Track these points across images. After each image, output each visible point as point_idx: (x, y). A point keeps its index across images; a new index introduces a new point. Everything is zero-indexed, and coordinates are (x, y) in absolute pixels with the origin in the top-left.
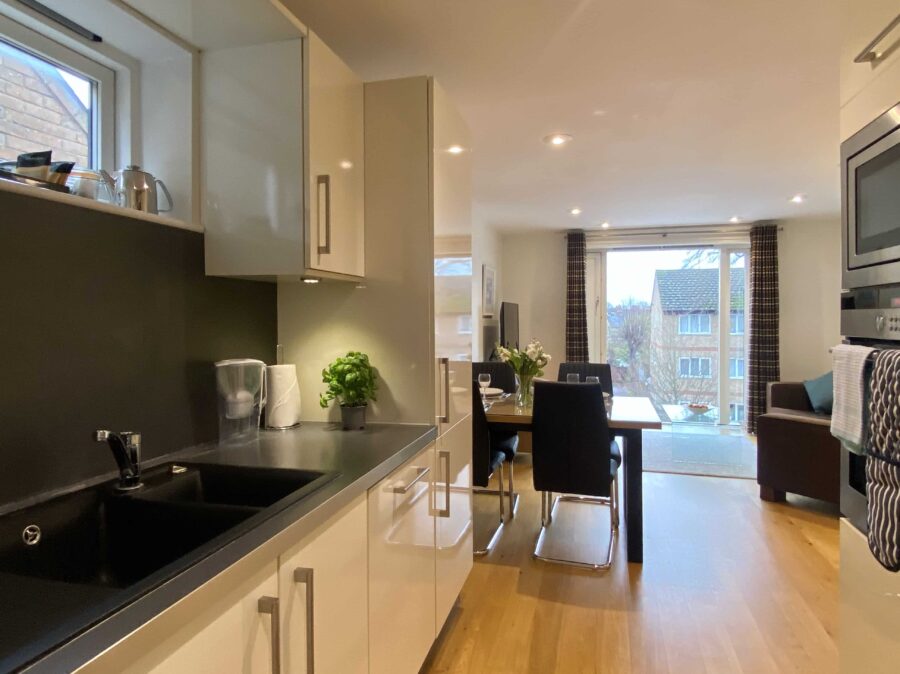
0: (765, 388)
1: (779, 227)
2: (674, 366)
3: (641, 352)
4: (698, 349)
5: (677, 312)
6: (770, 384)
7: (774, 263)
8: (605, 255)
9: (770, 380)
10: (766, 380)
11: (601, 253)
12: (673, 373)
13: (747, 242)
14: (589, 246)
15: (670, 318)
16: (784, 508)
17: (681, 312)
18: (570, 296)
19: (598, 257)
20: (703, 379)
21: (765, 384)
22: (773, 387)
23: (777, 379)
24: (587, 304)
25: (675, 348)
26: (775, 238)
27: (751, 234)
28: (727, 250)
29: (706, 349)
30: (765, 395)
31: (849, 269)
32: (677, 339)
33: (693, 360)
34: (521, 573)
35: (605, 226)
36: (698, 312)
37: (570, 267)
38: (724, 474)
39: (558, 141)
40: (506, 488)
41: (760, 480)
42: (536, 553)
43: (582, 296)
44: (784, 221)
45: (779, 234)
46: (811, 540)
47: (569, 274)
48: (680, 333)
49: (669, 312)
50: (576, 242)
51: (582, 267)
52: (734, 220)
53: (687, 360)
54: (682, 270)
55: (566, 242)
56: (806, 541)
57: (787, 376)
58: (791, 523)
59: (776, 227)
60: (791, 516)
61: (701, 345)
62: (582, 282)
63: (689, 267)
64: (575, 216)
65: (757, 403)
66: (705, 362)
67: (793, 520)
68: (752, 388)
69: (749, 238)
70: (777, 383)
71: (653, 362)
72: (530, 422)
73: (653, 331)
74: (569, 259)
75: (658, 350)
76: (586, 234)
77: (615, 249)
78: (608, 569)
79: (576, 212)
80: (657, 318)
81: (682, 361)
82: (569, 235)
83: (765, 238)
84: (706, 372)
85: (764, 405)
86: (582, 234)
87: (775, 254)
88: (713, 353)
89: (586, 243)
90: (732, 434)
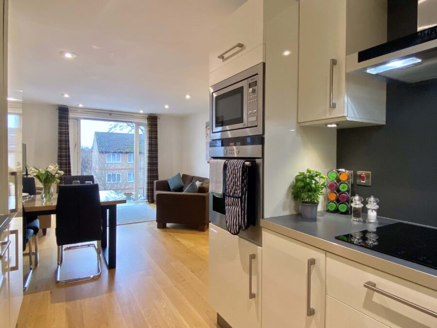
0: (153, 183)
1: (158, 117)
2: (105, 178)
3: (87, 172)
4: (116, 169)
5: (106, 152)
6: (155, 181)
8: (80, 121)
9: (155, 180)
10: (153, 180)
11: (78, 120)
12: (104, 181)
13: (146, 122)
14: (71, 115)
15: (103, 155)
16: (166, 230)
17: (108, 152)
19: (76, 121)
20: (117, 183)
22: (156, 183)
23: (157, 179)
24: (70, 146)
25: (105, 170)
26: (156, 121)
27: (148, 119)
28: (138, 125)
29: (119, 169)
30: (153, 186)
31: (213, 133)
32: (106, 165)
33: (113, 174)
34: (51, 293)
35: (81, 106)
36: (115, 152)
37: (60, 125)
38: (141, 221)
39: (68, 56)
40: (33, 250)
41: (157, 221)
42: (58, 280)
43: (67, 141)
44: (160, 115)
45: (158, 120)
46: (178, 239)
47: (59, 129)
49: (102, 152)
50: (63, 112)
52: (141, 112)
53: (110, 175)
54: (108, 133)
55: (58, 111)
56: (177, 240)
57: (162, 177)
61: (116, 168)
63: (111, 132)
64: (66, 98)
65: (150, 190)
66: (119, 175)
67: (171, 233)
68: (148, 183)
72: (55, 209)
73: (93, 161)
75: (96, 170)
76: (70, 109)
77: (85, 119)
78: (100, 276)
79: (66, 96)
81: (108, 175)
82: (59, 108)
83: (153, 121)
84: (119, 180)
85: (153, 190)
86: (67, 109)
87: (156, 128)
88: (122, 171)
89: (70, 113)
90: (140, 204)
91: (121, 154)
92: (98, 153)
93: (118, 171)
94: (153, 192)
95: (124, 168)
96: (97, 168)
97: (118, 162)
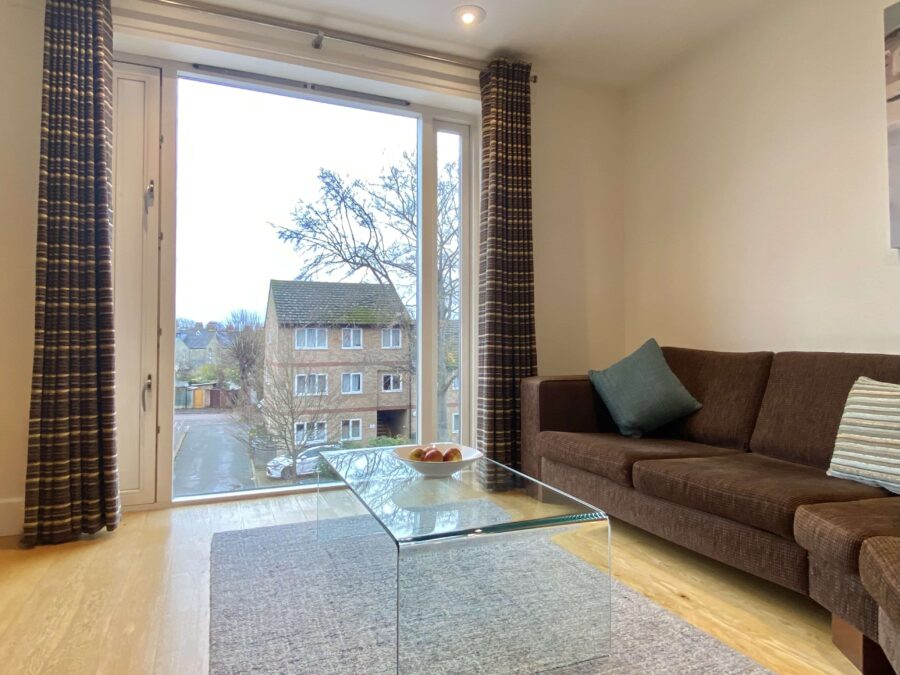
2: (291, 383)
3: (254, 371)
5: (295, 326)
6: (534, 382)
7: (526, 139)
9: (522, 375)
12: (291, 393)
13: (473, 103)
15: (287, 331)
17: (298, 325)
18: (53, 147)
22: (542, 385)
23: (533, 372)
25: (293, 365)
29: (323, 364)
32: (294, 355)
33: (310, 376)
48: (296, 348)
49: (287, 325)
61: (319, 361)
62: (93, 111)
66: (322, 379)
71: (268, 381)
73: (268, 347)
75: (273, 367)
80: (273, 334)
81: (299, 378)
84: (322, 388)
87: (527, 122)
88: (331, 368)
91: (327, 330)
92: (277, 328)
93: (320, 368)
95: (335, 360)
96: (275, 360)
97: (320, 348)
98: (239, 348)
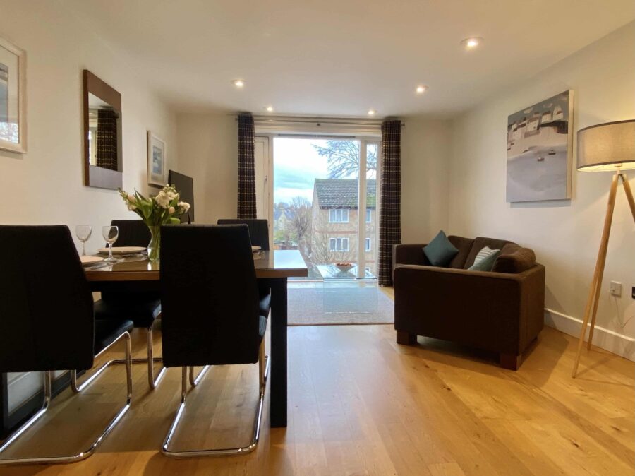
0: (391, 249)
1: (402, 122)
2: (326, 244)
3: (306, 236)
4: (341, 233)
5: (328, 208)
6: (395, 246)
7: (398, 151)
8: (272, 140)
9: (395, 243)
10: (391, 243)
11: (268, 138)
12: (326, 249)
13: (378, 135)
14: (258, 130)
15: (324, 211)
16: (417, 350)
17: (331, 207)
18: (241, 172)
19: (266, 141)
20: (343, 253)
21: (391, 246)
22: (397, 247)
23: (399, 242)
24: (256, 180)
25: (327, 232)
26: (399, 131)
27: (382, 128)
28: (365, 141)
29: (346, 232)
30: (391, 254)
32: (328, 225)
33: (338, 240)
35: (270, 109)
36: (339, 208)
37: (241, 147)
38: (365, 321)
41: (396, 327)
43: (252, 173)
44: (406, 118)
45: (402, 128)
46: (449, 385)
47: (240, 152)
48: (330, 222)
49: (323, 208)
50: (245, 123)
51: (252, 147)
52: (371, 113)
53: (334, 240)
55: (237, 123)
56: (445, 387)
57: (408, 238)
58: (427, 367)
59: (400, 122)
60: (425, 358)
61: (343, 230)
62: (252, 160)
65: (385, 261)
66: (345, 241)
67: (428, 362)
68: (382, 249)
69: (380, 131)
70: (399, 245)
71: (314, 242)
73: (313, 221)
74: (240, 139)
75: (316, 233)
76: (255, 118)
77: (280, 135)
80: (316, 212)
81: (331, 240)
82: (239, 116)
83: (392, 130)
84: (345, 247)
85: (391, 263)
86: (251, 117)
87: (399, 144)
88: (350, 235)
89: (255, 126)
90: (368, 286)
91: (348, 210)
92: (318, 209)
93: (343, 235)
94: (391, 266)
95: (354, 230)
96: (316, 229)
97: (344, 222)
98: (297, 221)
